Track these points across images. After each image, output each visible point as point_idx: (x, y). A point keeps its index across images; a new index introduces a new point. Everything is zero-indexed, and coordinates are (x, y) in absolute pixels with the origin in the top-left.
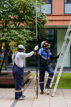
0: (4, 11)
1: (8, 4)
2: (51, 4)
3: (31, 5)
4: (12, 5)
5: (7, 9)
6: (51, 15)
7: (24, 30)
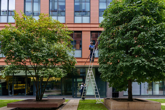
0: (44, 55)
1: (46, 50)
2: (81, 51)
3: (64, 51)
4: (49, 50)
5: (45, 53)
6: (81, 58)
7: (58, 69)
